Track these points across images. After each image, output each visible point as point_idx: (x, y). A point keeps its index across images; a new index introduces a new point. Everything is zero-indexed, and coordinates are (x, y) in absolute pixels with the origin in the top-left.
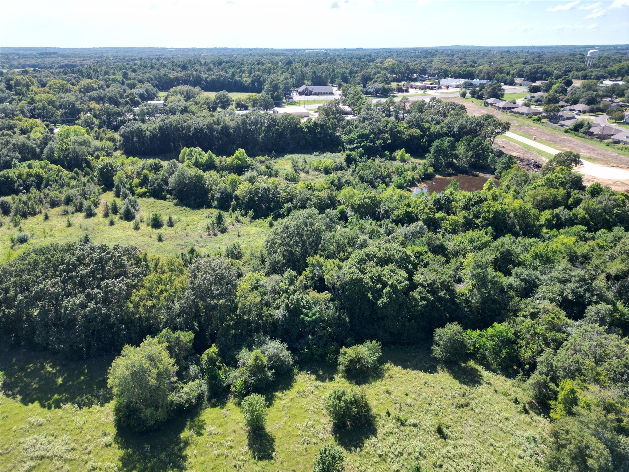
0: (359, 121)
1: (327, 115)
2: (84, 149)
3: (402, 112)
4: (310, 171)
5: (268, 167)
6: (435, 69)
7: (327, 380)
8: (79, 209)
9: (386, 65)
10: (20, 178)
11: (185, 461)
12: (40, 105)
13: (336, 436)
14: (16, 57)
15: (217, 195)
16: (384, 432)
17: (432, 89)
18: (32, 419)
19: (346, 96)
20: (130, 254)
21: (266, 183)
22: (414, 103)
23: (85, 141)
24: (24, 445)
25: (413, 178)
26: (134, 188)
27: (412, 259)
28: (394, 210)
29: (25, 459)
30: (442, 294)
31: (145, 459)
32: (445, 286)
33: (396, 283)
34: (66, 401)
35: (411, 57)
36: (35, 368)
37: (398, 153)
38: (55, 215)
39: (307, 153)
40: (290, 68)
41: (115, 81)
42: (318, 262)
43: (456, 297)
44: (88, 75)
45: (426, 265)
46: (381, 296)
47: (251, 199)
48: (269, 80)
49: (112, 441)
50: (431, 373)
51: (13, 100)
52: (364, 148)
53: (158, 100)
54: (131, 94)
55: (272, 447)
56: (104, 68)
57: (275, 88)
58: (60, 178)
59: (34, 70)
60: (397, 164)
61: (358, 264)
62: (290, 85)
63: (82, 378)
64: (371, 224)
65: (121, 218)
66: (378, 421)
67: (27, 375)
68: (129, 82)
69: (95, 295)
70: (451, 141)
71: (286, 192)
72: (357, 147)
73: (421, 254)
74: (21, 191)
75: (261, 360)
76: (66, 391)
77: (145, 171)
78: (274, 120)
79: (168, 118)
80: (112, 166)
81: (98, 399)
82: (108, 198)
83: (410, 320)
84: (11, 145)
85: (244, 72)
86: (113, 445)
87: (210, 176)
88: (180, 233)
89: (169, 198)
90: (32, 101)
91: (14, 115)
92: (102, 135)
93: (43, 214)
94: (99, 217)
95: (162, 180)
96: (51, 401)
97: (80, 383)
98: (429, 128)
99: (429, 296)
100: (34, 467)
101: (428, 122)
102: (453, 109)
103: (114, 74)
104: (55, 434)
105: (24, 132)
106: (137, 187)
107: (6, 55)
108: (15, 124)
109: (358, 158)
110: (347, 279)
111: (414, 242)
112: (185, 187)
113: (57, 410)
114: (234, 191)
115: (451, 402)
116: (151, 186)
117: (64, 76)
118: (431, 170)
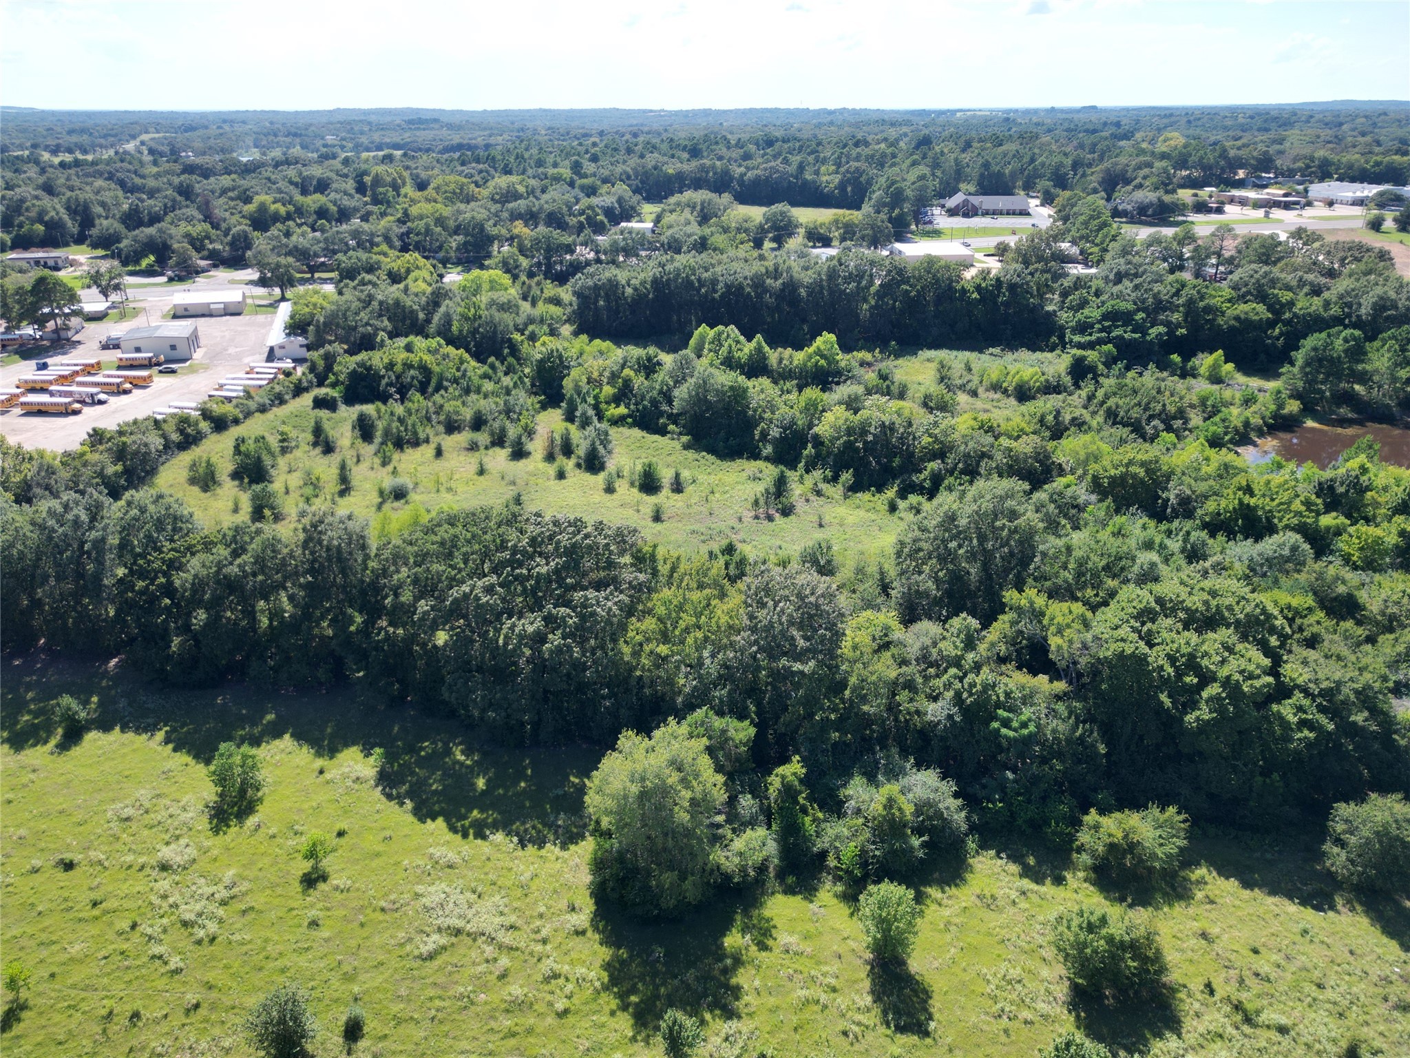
0: (1106, 279)
1: (1026, 263)
2: (508, 319)
3: (1214, 261)
4: (980, 391)
5: (883, 377)
6: (1295, 160)
7: (1048, 881)
8: (499, 441)
9: (1161, 147)
10: (392, 369)
11: (737, 998)
12: (420, 225)
13: (1078, 1017)
14: (366, 129)
15: (775, 432)
16: (1201, 1029)
17: (1287, 206)
18: (437, 852)
19: (1065, 219)
20: (625, 542)
21: (884, 412)
22: (1249, 242)
23: (509, 301)
24: (424, 900)
25: (1247, 424)
26: (603, 406)
27: (1278, 623)
28: (1206, 498)
29: (427, 929)
30: (1359, 718)
31: (655, 974)
32: (1366, 699)
33: (1237, 677)
34: (495, 827)
35: (1226, 128)
36: (434, 751)
37: (1205, 362)
38: (454, 448)
39: (972, 349)
40: (930, 154)
41: (557, 179)
42: (1032, 603)
43: (1396, 732)
44: (506, 165)
45: (1312, 642)
46: (1194, 705)
47: (849, 445)
48: (882, 180)
49: (587, 924)
50: (1318, 908)
51: (369, 214)
52: (1120, 343)
53: (641, 221)
54: (590, 207)
55: (926, 1010)
56: (534, 151)
57: (897, 198)
58: (464, 375)
59: (405, 155)
60: (1201, 386)
61: (1136, 618)
62: (930, 193)
63: (523, 784)
64: (1144, 527)
65: (578, 466)
66: (1181, 1000)
67: (422, 762)
68: (585, 181)
69: (563, 618)
70: (1354, 339)
71: (930, 435)
72: (1100, 342)
73: (1298, 613)
74: (391, 396)
75: (900, 809)
76: (493, 806)
77: (627, 372)
78: (901, 272)
79: (672, 260)
80: (560, 357)
81: (556, 833)
82: (551, 422)
83: (1265, 773)
84: (375, 304)
85: (824, 161)
86: (589, 933)
87: (760, 390)
88: (696, 509)
89: (673, 433)
90: (405, 218)
91: (373, 244)
92: (535, 291)
93: (433, 446)
94: (535, 462)
95: (661, 392)
96: (467, 823)
97: (518, 794)
98: (1291, 304)
99: (1323, 720)
100: (444, 948)
101: (1288, 288)
102: (1358, 260)
103: (555, 165)
104: (479, 889)
105: (395, 278)
106: (608, 403)
107: (349, 123)
108: (378, 262)
109: (1101, 367)
110: (1107, 652)
111: (1276, 582)
112: (707, 410)
113: (479, 841)
114: (811, 426)
115: (1380, 990)
116: (636, 404)
117: (460, 168)
118: (1293, 406)
